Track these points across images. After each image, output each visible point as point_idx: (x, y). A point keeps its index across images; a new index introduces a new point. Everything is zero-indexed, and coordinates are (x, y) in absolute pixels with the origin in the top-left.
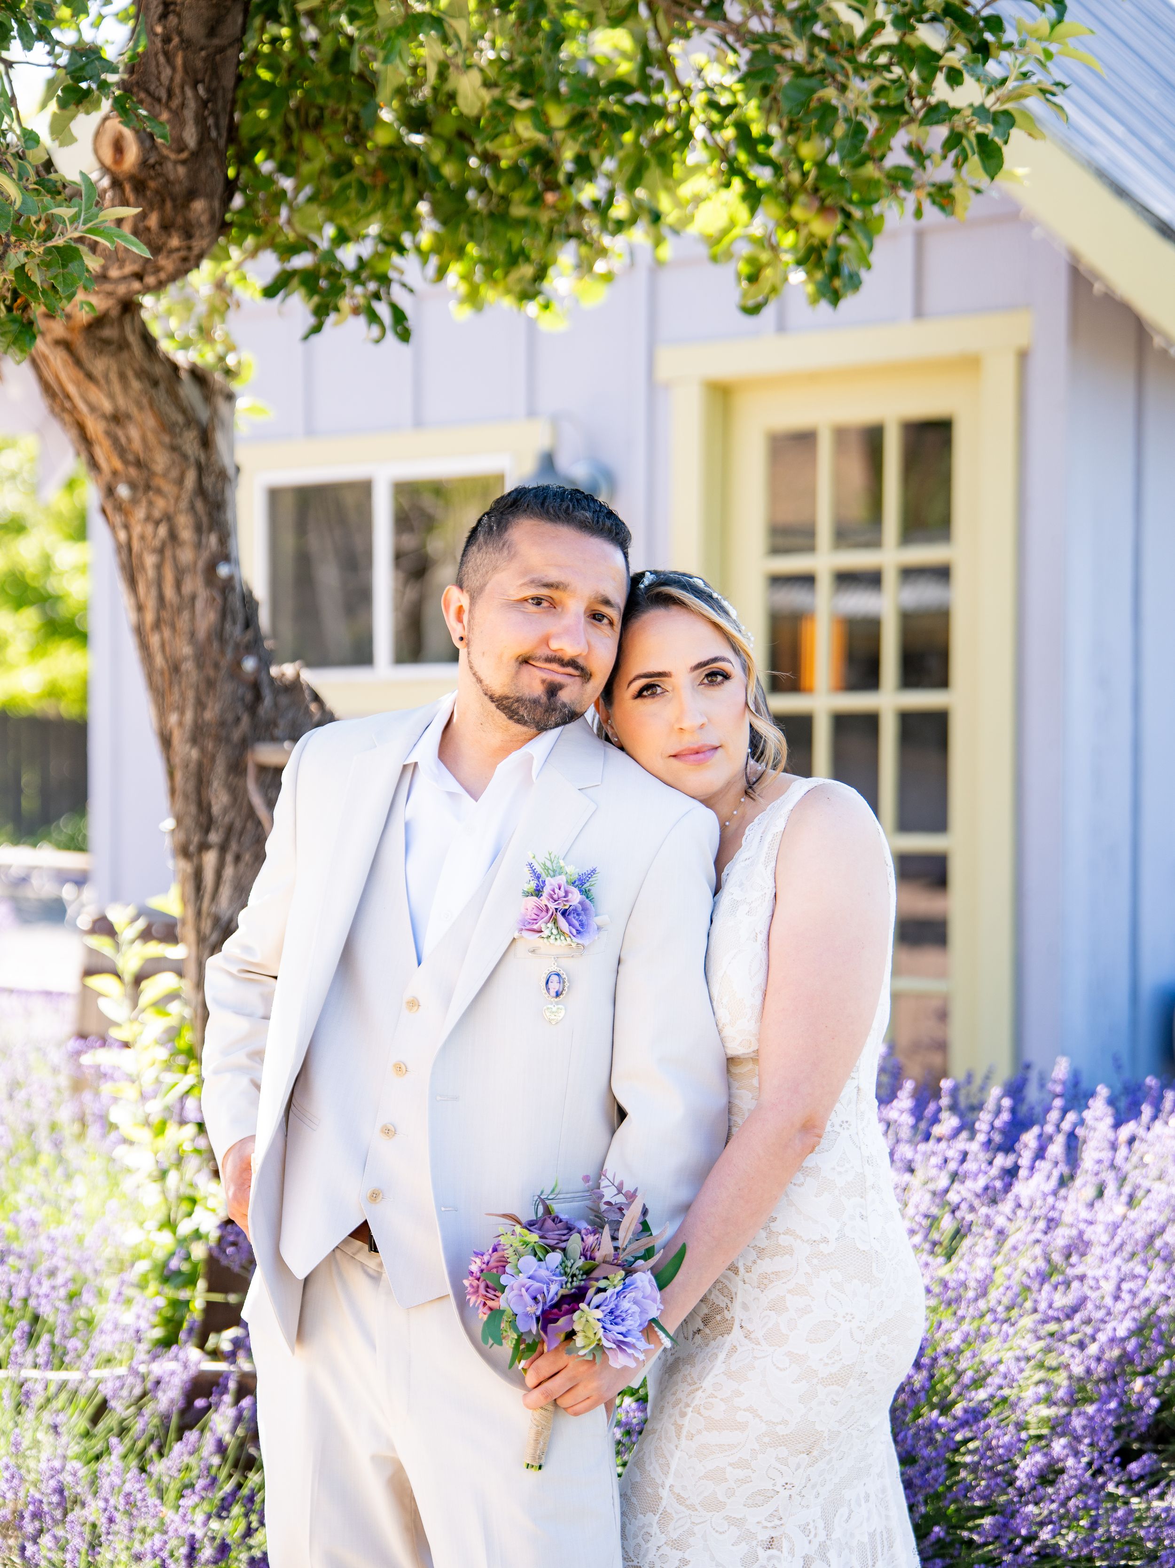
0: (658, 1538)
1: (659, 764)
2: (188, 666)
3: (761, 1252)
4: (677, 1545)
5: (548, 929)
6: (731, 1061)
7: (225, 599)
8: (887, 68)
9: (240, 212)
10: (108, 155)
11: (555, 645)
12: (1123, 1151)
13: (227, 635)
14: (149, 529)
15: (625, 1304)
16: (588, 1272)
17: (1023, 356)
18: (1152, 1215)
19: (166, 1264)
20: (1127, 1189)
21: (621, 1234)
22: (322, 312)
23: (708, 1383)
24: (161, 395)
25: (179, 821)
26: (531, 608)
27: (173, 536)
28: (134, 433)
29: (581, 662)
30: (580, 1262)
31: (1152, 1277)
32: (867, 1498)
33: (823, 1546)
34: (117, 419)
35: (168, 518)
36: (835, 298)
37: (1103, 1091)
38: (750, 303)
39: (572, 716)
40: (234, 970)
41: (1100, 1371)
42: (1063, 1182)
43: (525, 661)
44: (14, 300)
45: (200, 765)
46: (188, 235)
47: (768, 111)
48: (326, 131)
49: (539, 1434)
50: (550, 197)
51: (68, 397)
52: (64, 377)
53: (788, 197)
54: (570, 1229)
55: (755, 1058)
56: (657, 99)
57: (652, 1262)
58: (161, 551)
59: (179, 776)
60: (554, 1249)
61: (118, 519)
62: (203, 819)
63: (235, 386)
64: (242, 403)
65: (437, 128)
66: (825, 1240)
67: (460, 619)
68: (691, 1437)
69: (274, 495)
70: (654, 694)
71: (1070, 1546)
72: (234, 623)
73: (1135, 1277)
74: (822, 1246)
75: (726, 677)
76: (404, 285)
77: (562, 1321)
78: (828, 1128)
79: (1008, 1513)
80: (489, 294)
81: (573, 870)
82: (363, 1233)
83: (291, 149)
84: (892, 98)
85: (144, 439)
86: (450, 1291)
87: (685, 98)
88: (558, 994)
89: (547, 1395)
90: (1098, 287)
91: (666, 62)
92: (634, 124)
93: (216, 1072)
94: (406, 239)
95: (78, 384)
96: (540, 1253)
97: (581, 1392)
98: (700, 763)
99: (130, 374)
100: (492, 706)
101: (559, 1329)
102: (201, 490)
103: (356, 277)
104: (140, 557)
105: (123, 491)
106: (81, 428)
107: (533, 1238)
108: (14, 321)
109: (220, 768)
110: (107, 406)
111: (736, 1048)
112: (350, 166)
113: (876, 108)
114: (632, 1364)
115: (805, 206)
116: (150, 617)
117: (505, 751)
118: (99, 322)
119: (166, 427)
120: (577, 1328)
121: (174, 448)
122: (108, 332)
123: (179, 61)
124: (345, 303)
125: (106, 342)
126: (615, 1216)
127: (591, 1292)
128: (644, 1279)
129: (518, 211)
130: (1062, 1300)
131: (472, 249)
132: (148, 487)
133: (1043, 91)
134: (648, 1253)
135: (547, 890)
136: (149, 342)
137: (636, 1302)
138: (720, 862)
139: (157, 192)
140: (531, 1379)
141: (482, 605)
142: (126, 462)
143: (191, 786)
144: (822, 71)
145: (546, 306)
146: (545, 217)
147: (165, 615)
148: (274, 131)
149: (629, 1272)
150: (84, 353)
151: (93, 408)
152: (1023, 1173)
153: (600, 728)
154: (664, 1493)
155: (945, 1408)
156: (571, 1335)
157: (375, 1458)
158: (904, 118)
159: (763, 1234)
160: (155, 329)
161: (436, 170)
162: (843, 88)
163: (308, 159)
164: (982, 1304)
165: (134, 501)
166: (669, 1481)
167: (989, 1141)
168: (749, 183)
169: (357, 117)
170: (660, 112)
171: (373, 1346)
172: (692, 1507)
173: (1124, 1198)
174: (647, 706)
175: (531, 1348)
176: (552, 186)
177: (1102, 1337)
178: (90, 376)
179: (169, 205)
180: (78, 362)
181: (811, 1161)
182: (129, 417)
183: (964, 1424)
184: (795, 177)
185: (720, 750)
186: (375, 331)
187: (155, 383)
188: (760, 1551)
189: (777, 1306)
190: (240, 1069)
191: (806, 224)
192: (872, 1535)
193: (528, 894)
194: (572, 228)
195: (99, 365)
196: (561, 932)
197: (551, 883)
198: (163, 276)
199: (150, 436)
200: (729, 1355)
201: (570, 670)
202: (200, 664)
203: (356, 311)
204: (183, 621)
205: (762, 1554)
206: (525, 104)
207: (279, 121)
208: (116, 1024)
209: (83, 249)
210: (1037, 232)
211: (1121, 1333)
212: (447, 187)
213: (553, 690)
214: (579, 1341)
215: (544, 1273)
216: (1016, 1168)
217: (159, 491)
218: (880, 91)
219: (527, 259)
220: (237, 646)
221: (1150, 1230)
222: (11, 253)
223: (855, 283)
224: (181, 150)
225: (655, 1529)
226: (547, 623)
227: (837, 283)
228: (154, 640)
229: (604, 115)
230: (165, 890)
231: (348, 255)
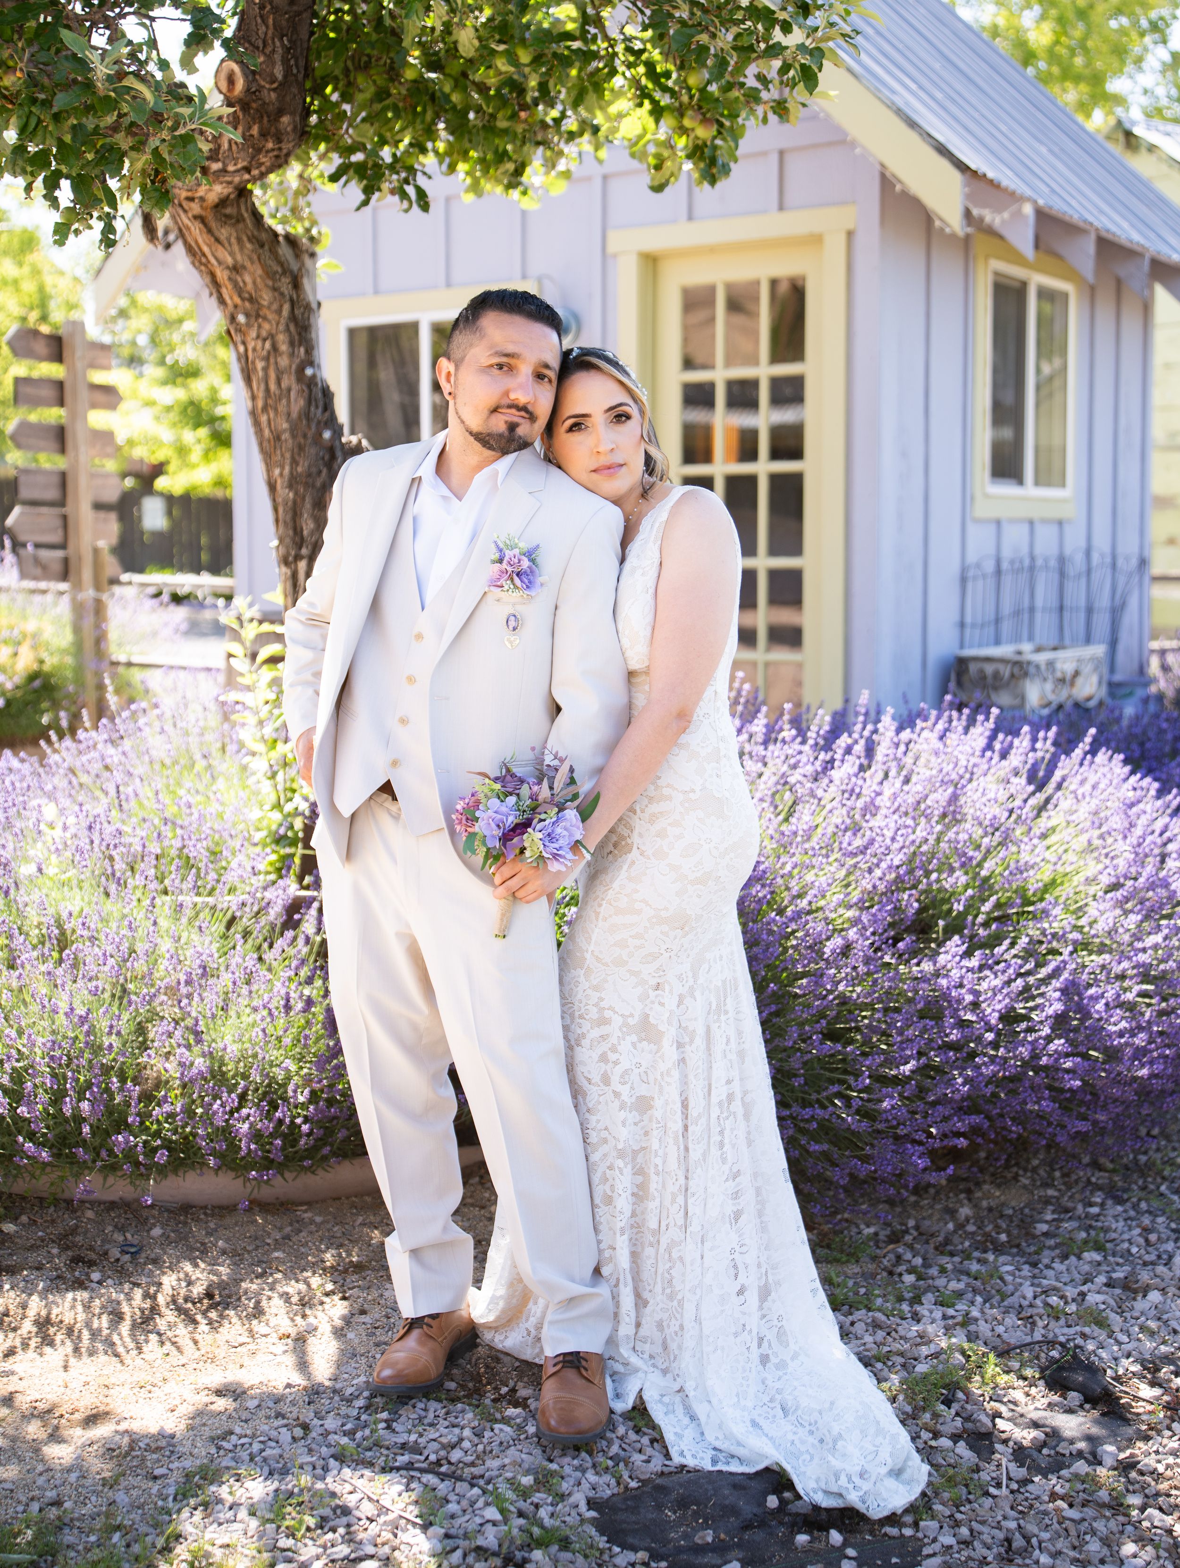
0: (584, 984)
1: (584, 477)
2: (286, 436)
3: (651, 799)
4: (596, 988)
5: (507, 585)
6: (631, 675)
7: (310, 391)
8: (743, 22)
9: (316, 126)
10: (224, 85)
11: (512, 396)
12: (902, 748)
13: (312, 415)
14: (259, 343)
15: (558, 830)
16: (534, 809)
17: (850, 234)
18: (919, 788)
19: (277, 832)
20: (904, 773)
21: (556, 785)
22: (369, 191)
23: (616, 885)
24: (266, 253)
25: (281, 540)
26: (496, 371)
27: (275, 348)
28: (248, 279)
29: (530, 407)
30: (528, 802)
31: (919, 828)
32: (721, 958)
33: (692, 988)
34: (236, 269)
35: (271, 336)
36: (713, 181)
37: (890, 710)
38: (656, 183)
39: (524, 445)
40: (303, 619)
41: (882, 887)
42: (862, 768)
43: (495, 410)
44: (156, 176)
45: (295, 502)
46: (279, 140)
47: (666, 55)
48: (372, 72)
49: (503, 915)
50: (523, 114)
51: (204, 255)
52: (200, 241)
53: (680, 112)
54: (522, 781)
55: (647, 672)
56: (594, 48)
57: (576, 803)
58: (267, 359)
59: (281, 510)
60: (511, 794)
61: (238, 338)
62: (297, 539)
63: (318, 249)
64: (322, 263)
65: (447, 71)
66: (693, 791)
67: (448, 381)
68: (605, 919)
69: (353, 333)
70: (580, 429)
71: (858, 997)
72: (317, 407)
73: (906, 827)
74: (691, 795)
75: (628, 417)
76: (425, 173)
77: (515, 840)
78: (695, 718)
79: (819, 975)
80: (487, 186)
81: (524, 545)
82: (387, 788)
83: (349, 84)
84: (745, 42)
85: (254, 283)
86: (444, 825)
87: (612, 46)
88: (514, 629)
89: (508, 890)
90: (898, 188)
91: (598, 22)
92: (577, 64)
93: (292, 685)
94: (429, 145)
95: (209, 246)
96: (502, 796)
97: (530, 887)
98: (611, 476)
99: (245, 239)
100: (472, 439)
101: (514, 846)
102: (293, 317)
103: (392, 167)
104: (253, 363)
105: (241, 318)
106: (213, 275)
107: (498, 786)
108: (156, 190)
109: (308, 505)
110: (230, 261)
111: (634, 665)
112: (389, 95)
113: (734, 48)
114: (563, 869)
115: (692, 118)
116: (260, 404)
117: (479, 468)
118: (223, 202)
119: (269, 274)
120: (526, 844)
121: (275, 289)
122: (228, 211)
123: (271, 21)
124: (385, 186)
125: (228, 217)
126: (551, 774)
127: (535, 821)
128: (571, 814)
129: (502, 124)
130: (858, 842)
131: (472, 153)
132: (258, 316)
133: (844, 35)
134: (575, 796)
135: (506, 559)
136: (257, 217)
137: (566, 829)
138: (625, 541)
139: (257, 110)
140: (498, 880)
141: (463, 370)
142: (243, 299)
143: (289, 518)
144: (700, 24)
145: (524, 193)
146: (520, 128)
147: (270, 402)
148: (337, 72)
149: (561, 809)
150: (213, 224)
151: (220, 263)
152: (837, 764)
153: (545, 455)
154: (588, 956)
155: (781, 912)
156: (522, 850)
157: (398, 934)
158: (754, 55)
159: (652, 787)
160: (263, 210)
161: (447, 97)
162: (713, 36)
163: (360, 91)
164: (807, 846)
165: (248, 325)
166: (591, 948)
167: (816, 744)
168: (655, 103)
169: (393, 62)
170: (595, 55)
171: (394, 860)
172: (606, 965)
173: (901, 778)
174: (576, 438)
175: (496, 858)
176: (524, 107)
177: (884, 865)
178: (217, 240)
179: (265, 119)
180: (210, 231)
181: (684, 739)
182: (244, 267)
183: (792, 919)
184: (685, 99)
185: (624, 469)
186: (406, 204)
187: (262, 246)
188: (651, 992)
189: (662, 834)
190: (307, 683)
191: (693, 130)
192: (724, 982)
193: (494, 562)
194: (539, 138)
195: (224, 233)
196: (516, 587)
197: (508, 554)
198: (263, 169)
199: (259, 280)
200: (630, 867)
201: (523, 413)
202: (294, 436)
203: (392, 192)
204: (282, 406)
205: (652, 994)
206: (502, 48)
207: (342, 65)
208: (242, 675)
209: (197, 136)
210: (858, 151)
211: (896, 862)
212: (454, 107)
213: (512, 427)
214: (528, 853)
215: (504, 809)
216: (832, 760)
217: (265, 318)
218: (738, 36)
219: (510, 159)
220: (319, 422)
221: (918, 797)
222: (151, 140)
223: (726, 170)
224: (273, 82)
225: (582, 979)
226: (508, 382)
227: (714, 171)
228: (264, 419)
229: (555, 55)
230: (274, 589)
231: (386, 154)
